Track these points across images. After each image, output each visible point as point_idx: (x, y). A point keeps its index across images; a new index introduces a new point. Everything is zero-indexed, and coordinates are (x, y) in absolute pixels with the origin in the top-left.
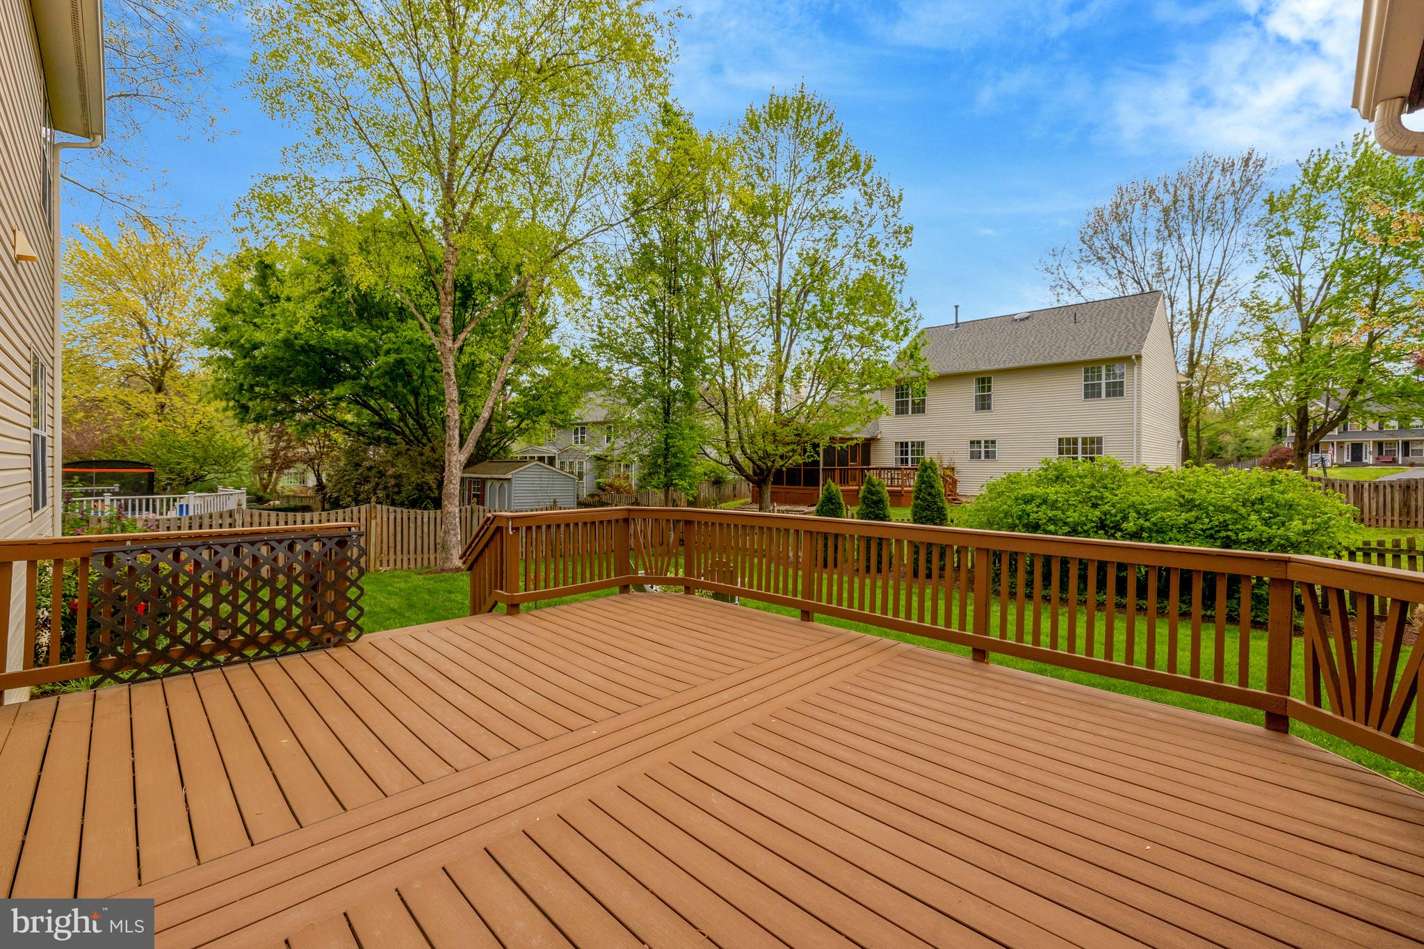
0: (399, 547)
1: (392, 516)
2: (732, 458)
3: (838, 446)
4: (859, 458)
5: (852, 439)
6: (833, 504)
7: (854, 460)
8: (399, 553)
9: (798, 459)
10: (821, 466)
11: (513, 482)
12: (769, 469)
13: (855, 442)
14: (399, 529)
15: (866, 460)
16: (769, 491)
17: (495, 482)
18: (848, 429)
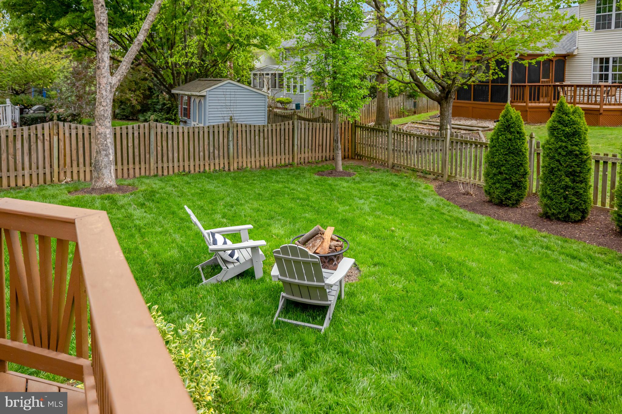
0: (81, 160)
1: (74, 132)
2: (412, 74)
3: (525, 63)
4: (552, 74)
5: (542, 55)
6: (511, 133)
7: (546, 76)
8: (81, 165)
9: (480, 76)
10: (510, 83)
11: (207, 98)
12: (450, 87)
13: (545, 57)
14: (81, 144)
15: (560, 76)
16: (451, 104)
17: (196, 98)
18: (539, 45)
